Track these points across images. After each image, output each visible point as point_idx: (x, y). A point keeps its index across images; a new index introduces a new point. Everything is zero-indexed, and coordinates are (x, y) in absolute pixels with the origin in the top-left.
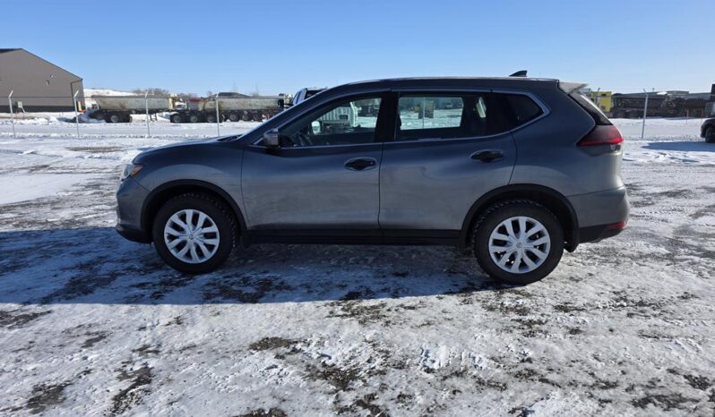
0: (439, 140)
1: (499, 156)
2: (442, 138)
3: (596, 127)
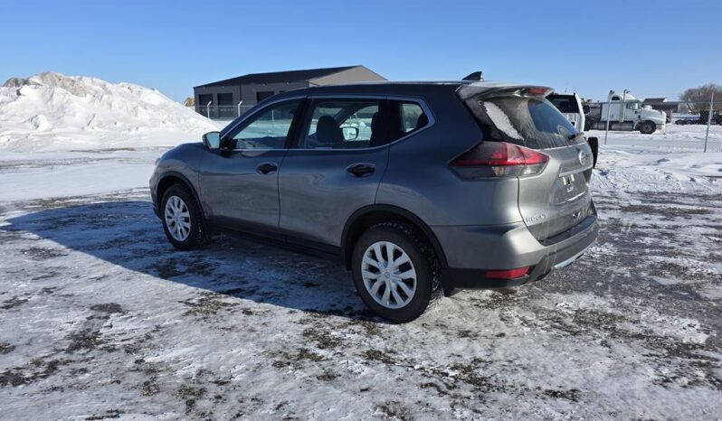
0: (331, 149)
1: (371, 171)
2: (333, 148)
3: (481, 143)
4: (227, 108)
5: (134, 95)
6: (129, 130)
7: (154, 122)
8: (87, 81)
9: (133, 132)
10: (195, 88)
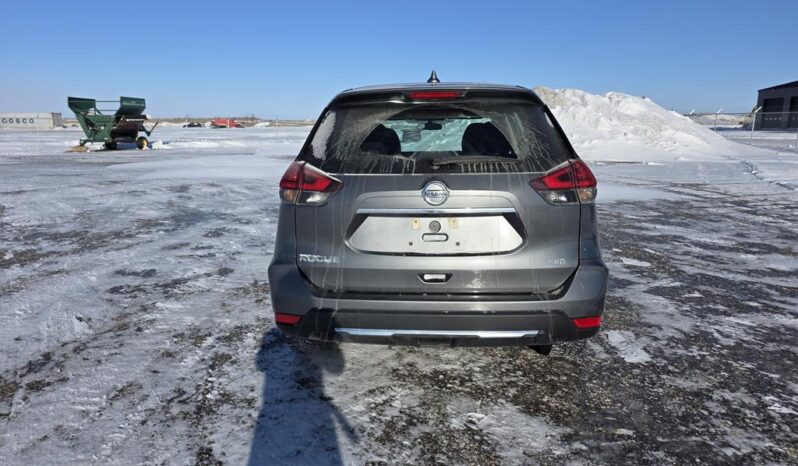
4: (773, 116)
5: (613, 105)
6: (582, 143)
7: (613, 134)
8: (569, 93)
9: (586, 144)
10: (759, 91)
